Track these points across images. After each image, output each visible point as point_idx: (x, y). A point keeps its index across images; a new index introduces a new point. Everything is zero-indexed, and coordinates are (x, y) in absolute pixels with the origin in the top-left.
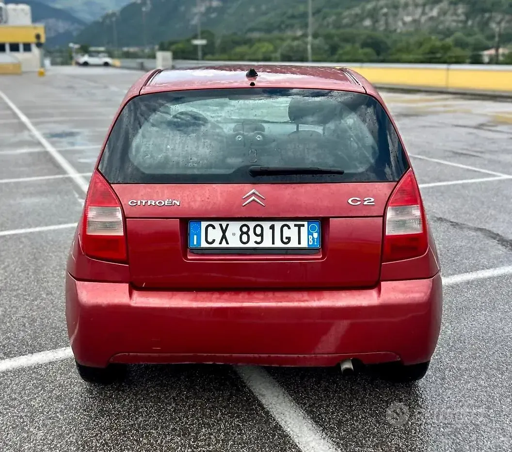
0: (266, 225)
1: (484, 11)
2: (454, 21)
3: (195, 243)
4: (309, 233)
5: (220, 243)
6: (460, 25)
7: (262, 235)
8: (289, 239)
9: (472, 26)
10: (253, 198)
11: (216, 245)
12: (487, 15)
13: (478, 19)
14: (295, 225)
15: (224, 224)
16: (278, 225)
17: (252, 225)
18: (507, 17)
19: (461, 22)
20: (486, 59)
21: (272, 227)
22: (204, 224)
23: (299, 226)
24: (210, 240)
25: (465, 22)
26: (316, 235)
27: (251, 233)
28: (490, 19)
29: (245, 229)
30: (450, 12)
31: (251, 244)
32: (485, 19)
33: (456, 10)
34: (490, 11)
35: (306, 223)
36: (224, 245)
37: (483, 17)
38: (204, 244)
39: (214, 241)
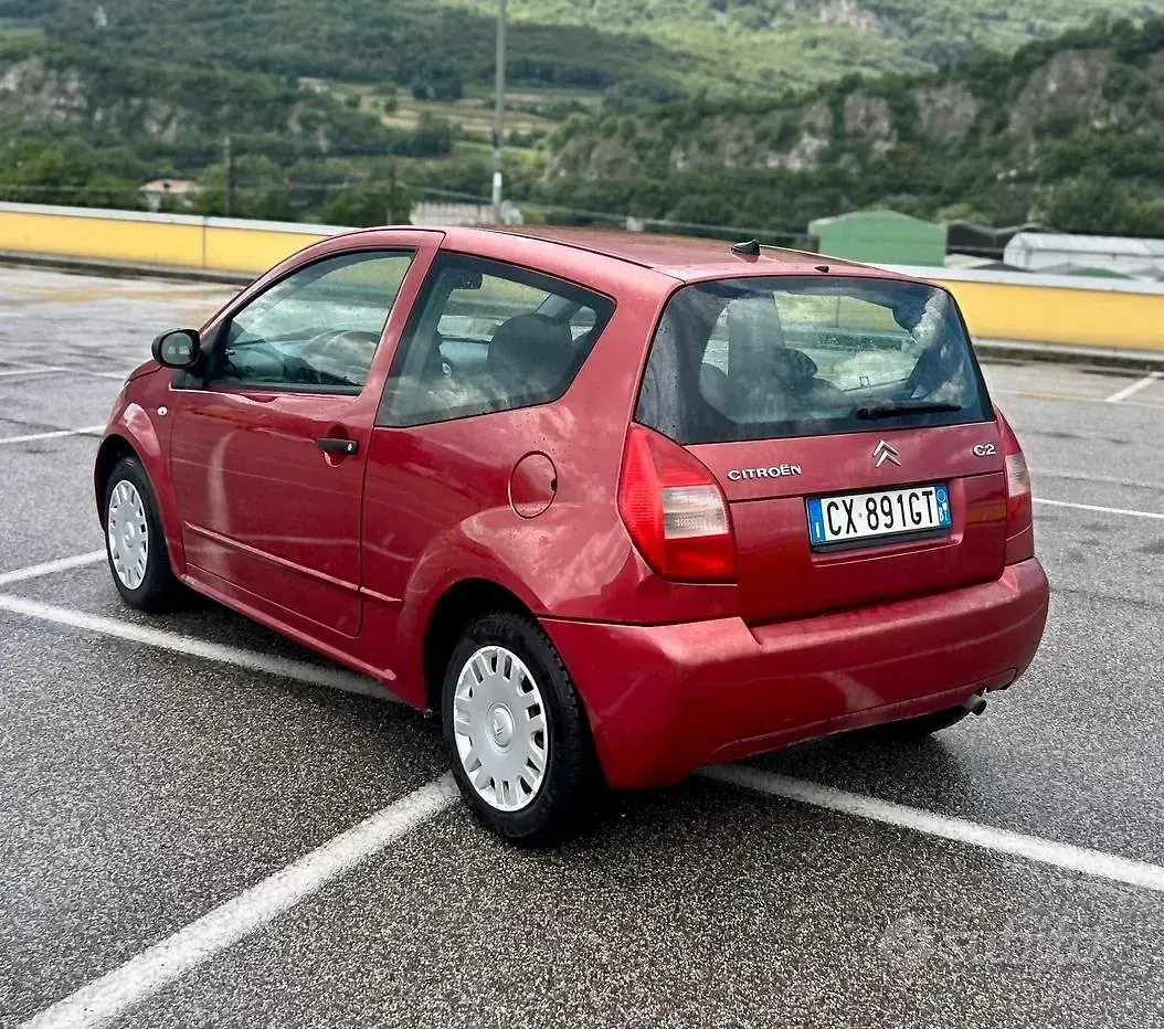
0: (893, 496)
1: (128, 92)
2: (58, 107)
3: (818, 536)
4: (939, 505)
5: (848, 532)
6: (76, 119)
7: (889, 514)
8: (919, 514)
9: (105, 124)
10: (886, 454)
11: (843, 536)
12: (136, 102)
13: (116, 109)
14: (924, 493)
15: (847, 499)
16: (906, 494)
17: (878, 497)
18: (182, 113)
19: (78, 110)
20: (155, 203)
21: (900, 500)
22: (825, 502)
23: (927, 494)
24: (836, 529)
25: (89, 113)
26: (945, 506)
27: (879, 511)
28: (144, 110)
29: (871, 506)
30: (50, 86)
31: (882, 530)
32: (131, 112)
33: (62, 82)
34: (143, 94)
35: (932, 489)
36: (852, 535)
37: (127, 106)
38: (830, 537)
39: (840, 528)
